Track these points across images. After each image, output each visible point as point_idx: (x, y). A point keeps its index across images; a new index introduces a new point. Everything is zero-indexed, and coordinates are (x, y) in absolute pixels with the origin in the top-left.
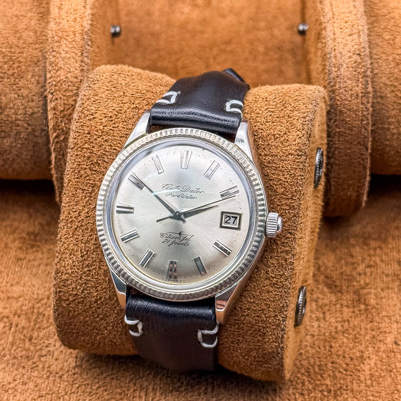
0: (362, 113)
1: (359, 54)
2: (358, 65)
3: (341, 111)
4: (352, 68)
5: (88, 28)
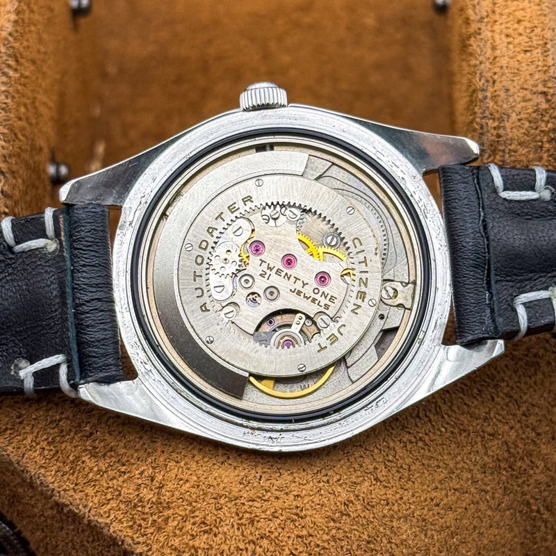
2: (542, 115)
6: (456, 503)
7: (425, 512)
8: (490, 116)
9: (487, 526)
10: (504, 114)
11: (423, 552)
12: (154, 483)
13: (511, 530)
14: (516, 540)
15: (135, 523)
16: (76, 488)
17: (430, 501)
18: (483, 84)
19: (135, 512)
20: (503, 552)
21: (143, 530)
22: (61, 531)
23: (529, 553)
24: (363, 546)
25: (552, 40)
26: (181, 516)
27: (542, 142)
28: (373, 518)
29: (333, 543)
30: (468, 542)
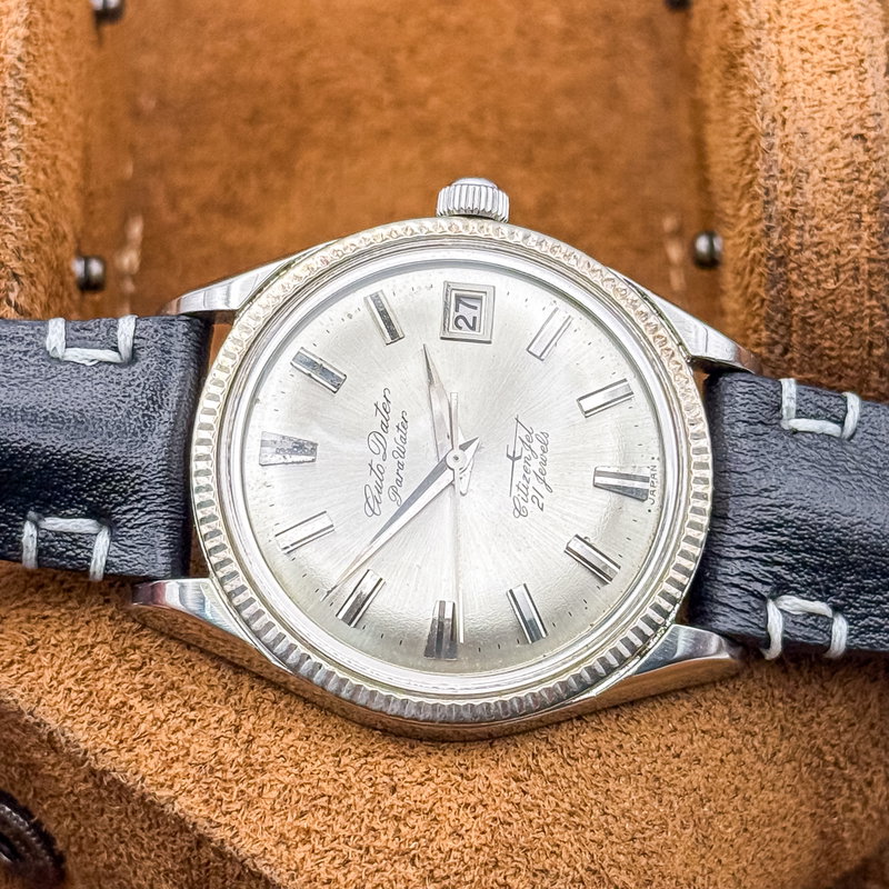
0: (872, 323)
1: (861, 137)
2: (858, 171)
3: (803, 320)
4: (841, 181)
5: (18, 53)
6: (707, 751)
7: (658, 766)
8: (779, 175)
9: (758, 787)
10: (801, 171)
11: (656, 827)
12: (241, 734)
13: (795, 793)
14: (803, 808)
15: (212, 796)
16: (121, 746)
17: (664, 749)
18: (768, 126)
19: (212, 779)
20: (784, 829)
21: (224, 807)
22: (102, 815)
23: (825, 830)
24: (562, 820)
25: (870, 56)
26: (282, 782)
27: (860, 214)
28: (578, 777)
29: (516, 816)
30: (728, 812)
